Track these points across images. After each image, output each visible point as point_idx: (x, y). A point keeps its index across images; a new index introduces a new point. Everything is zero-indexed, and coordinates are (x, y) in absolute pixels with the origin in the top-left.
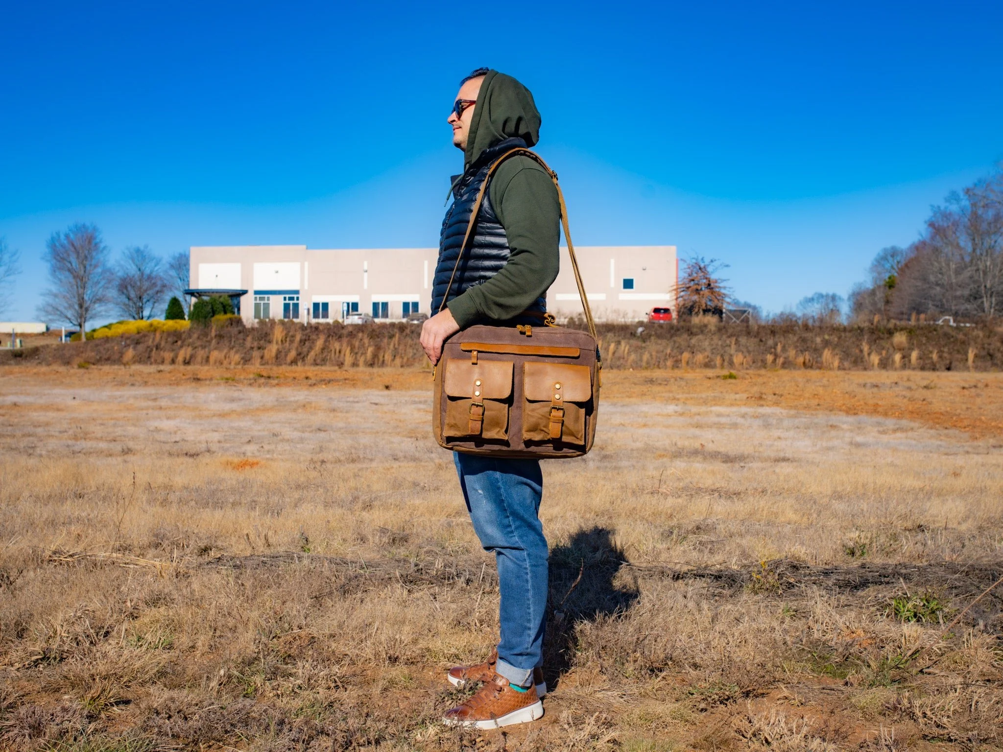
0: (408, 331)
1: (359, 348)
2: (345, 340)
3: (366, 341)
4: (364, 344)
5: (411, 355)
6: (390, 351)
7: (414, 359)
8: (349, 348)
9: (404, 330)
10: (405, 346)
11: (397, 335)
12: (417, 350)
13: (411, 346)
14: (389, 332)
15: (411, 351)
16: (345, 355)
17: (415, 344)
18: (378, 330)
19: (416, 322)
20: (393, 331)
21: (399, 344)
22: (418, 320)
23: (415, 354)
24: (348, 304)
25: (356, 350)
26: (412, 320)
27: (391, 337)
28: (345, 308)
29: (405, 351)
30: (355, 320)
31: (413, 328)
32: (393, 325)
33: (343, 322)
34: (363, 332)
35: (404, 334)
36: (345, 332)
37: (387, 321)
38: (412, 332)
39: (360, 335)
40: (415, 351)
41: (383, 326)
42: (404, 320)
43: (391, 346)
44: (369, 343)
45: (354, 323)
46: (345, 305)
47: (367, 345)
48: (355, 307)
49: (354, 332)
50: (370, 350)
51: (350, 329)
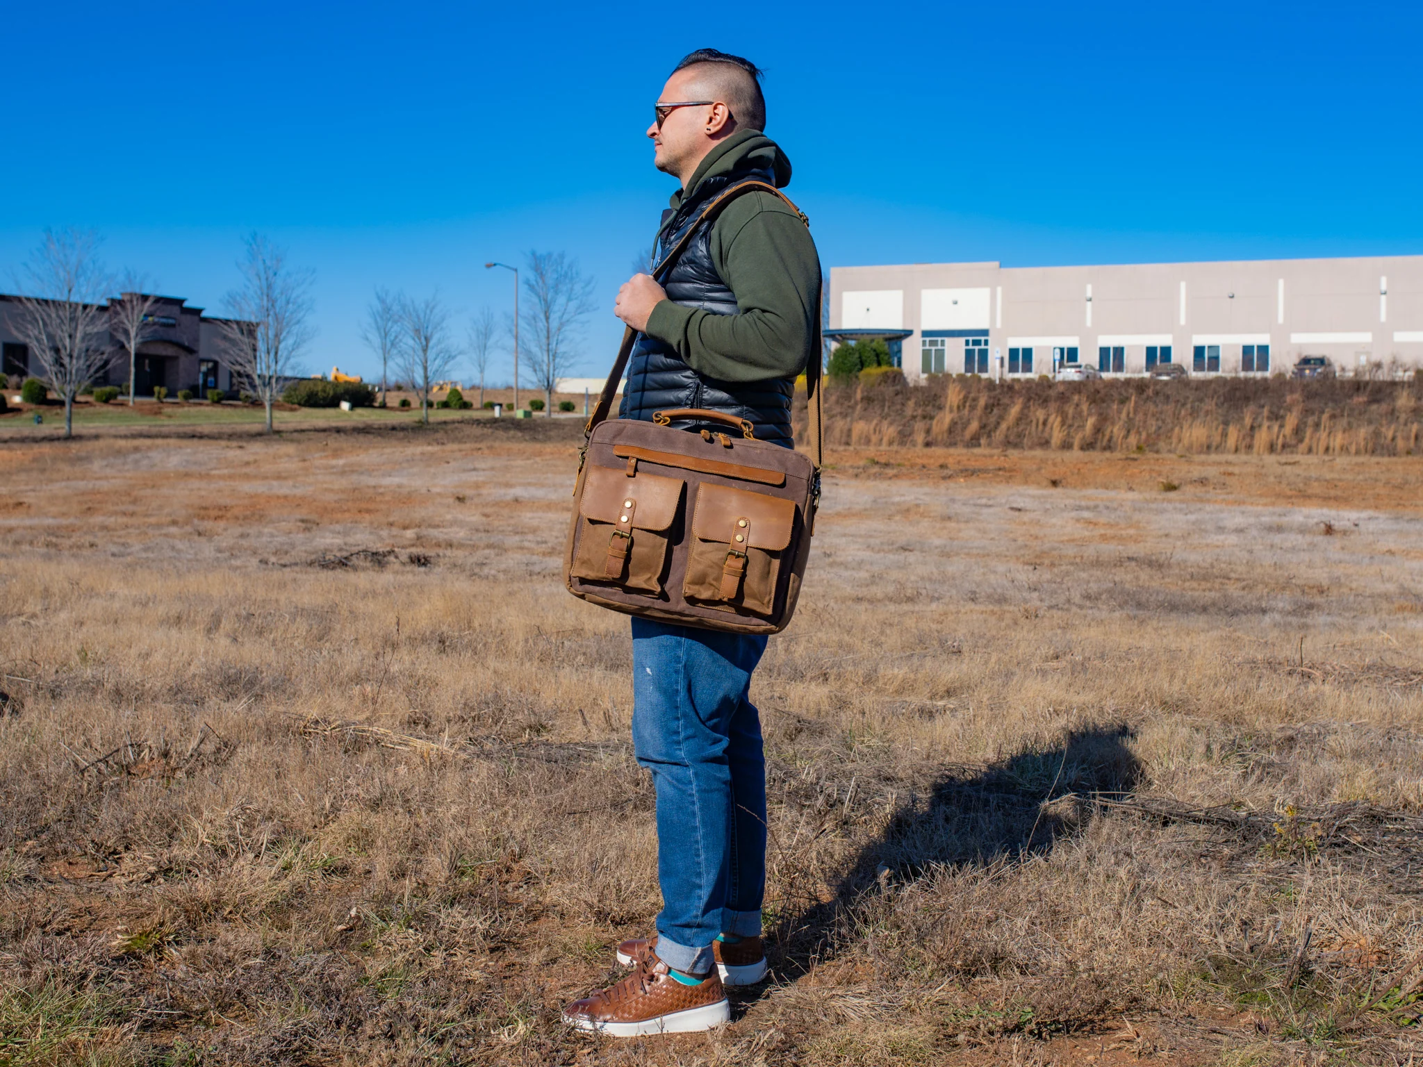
0: (1150, 392)
1: (1074, 418)
2: (1053, 406)
3: (1085, 407)
4: (1081, 411)
5: (1154, 428)
6: (1121, 423)
7: (1159, 435)
8: (1059, 419)
9: (1143, 391)
10: (1145, 414)
11: (1133, 398)
12: (1163, 421)
13: (1153, 415)
14: (1120, 394)
15: (1154, 423)
16: (1052, 428)
17: (1161, 413)
18: (1103, 392)
19: (1165, 378)
20: (1126, 391)
21: (1135, 412)
22: (1168, 374)
23: (1160, 428)
24: (1062, 350)
25: (1069, 422)
26: (1160, 374)
27: (1123, 401)
28: (1058, 357)
29: (1145, 422)
30: (1070, 374)
31: (1158, 387)
32: (1128, 382)
33: (1054, 377)
34: (1080, 392)
35: (1144, 396)
36: (1052, 393)
37: (1121, 376)
38: (1157, 393)
39: (1076, 398)
40: (1160, 423)
41: (1113, 384)
42: (1147, 375)
43: (1124, 415)
44: (1089, 409)
45: (1067, 379)
46: (1058, 351)
47: (1085, 413)
48: (1072, 354)
49: (1068, 394)
50: (1091, 422)
51: (1061, 388)
